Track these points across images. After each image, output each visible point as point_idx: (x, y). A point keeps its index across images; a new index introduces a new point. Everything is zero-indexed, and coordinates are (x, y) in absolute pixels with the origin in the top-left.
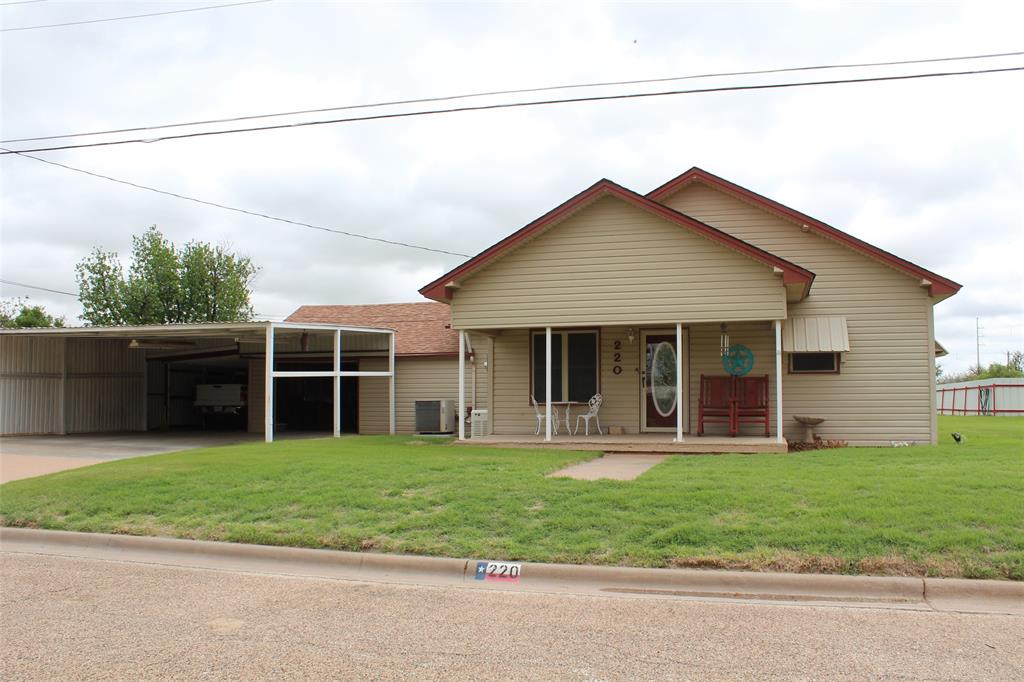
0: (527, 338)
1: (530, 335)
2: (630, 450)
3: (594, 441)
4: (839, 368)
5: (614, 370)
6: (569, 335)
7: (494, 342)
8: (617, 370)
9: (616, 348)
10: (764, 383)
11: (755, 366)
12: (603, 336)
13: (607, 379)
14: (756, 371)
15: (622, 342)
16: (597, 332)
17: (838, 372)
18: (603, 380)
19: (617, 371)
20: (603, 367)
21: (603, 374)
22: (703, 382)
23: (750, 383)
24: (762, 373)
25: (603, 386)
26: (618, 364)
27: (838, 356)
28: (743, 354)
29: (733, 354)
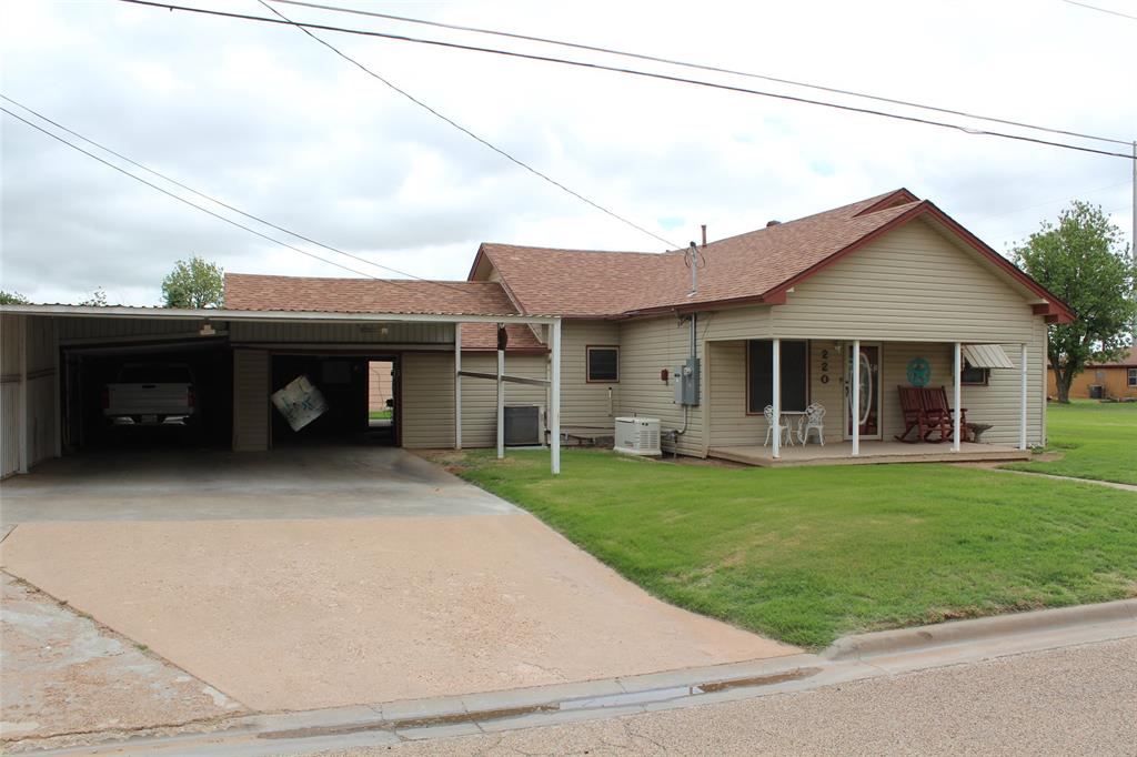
4: (987, 382)
5: (822, 379)
7: (709, 347)
9: (824, 357)
10: (942, 393)
11: (931, 377)
12: (813, 345)
13: (816, 388)
14: (931, 382)
15: (829, 351)
17: (987, 384)
18: (813, 389)
19: (825, 380)
20: (813, 376)
21: (813, 383)
22: (902, 392)
23: (933, 394)
24: (939, 384)
25: (813, 395)
26: (825, 373)
27: (987, 370)
28: (922, 366)
29: (915, 366)
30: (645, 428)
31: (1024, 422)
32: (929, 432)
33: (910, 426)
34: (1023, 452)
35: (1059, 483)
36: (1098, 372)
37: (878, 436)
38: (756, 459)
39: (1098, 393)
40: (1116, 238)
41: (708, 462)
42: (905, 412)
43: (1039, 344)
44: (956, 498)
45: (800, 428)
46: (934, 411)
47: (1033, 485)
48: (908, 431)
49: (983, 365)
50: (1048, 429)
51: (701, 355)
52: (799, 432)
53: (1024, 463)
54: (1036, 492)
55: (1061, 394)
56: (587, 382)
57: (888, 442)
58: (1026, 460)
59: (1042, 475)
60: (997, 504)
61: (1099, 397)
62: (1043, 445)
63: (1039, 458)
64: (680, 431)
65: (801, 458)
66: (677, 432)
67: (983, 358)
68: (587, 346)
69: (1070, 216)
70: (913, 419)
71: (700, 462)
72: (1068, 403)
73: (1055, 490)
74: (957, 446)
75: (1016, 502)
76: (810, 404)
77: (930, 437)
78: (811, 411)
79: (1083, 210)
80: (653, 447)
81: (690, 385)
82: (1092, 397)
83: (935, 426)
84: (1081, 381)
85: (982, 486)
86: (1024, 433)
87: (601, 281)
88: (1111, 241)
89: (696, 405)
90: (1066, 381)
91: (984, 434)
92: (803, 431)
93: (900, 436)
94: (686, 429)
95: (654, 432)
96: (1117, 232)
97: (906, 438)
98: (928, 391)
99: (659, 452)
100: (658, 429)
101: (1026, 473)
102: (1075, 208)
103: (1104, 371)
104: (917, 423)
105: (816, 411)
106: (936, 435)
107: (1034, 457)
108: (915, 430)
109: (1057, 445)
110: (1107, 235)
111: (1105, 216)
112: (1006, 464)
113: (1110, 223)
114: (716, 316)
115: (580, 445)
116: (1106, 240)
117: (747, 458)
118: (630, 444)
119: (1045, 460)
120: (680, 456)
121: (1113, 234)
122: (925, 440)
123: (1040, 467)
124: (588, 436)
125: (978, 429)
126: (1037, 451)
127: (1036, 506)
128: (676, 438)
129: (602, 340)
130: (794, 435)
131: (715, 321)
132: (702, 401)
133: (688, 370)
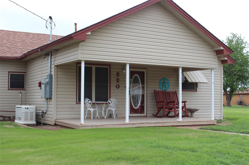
0: (75, 68)
1: (77, 66)
2: (164, 125)
3: (149, 122)
5: (116, 87)
6: (96, 68)
7: (57, 68)
8: (118, 86)
9: (117, 76)
10: (176, 94)
11: (170, 87)
12: (112, 70)
13: (113, 90)
14: (170, 89)
15: (120, 73)
16: (108, 67)
17: (196, 91)
18: (111, 91)
20: (112, 85)
21: (111, 88)
22: (156, 93)
23: (171, 94)
24: (174, 90)
25: (111, 94)
26: (118, 83)
27: (196, 84)
28: (166, 81)
29: (163, 81)
30: (27, 110)
31: (213, 108)
32: (169, 112)
33: (159, 109)
34: (212, 121)
35: (232, 136)
36: (240, 96)
37: (145, 114)
38: (73, 125)
39: (241, 103)
40: (246, 46)
41: (54, 127)
42: (157, 102)
43: (220, 71)
44: (167, 148)
45: (103, 110)
46: (171, 102)
47: (216, 137)
48: (159, 111)
49: (194, 81)
50: (224, 113)
51: (53, 73)
52: (103, 112)
53: (213, 126)
54: (219, 142)
55: (228, 104)
56: (9, 89)
57: (149, 117)
58: (214, 125)
59: (221, 132)
60: (193, 151)
61: (241, 105)
62: (222, 119)
63: (220, 124)
64: (45, 112)
65: (96, 124)
66: (43, 112)
67: (193, 77)
68: (9, 72)
69: (230, 38)
70: (161, 106)
71: (51, 127)
72: (231, 106)
73: (230, 141)
74: (180, 118)
75: (205, 149)
76: (110, 98)
77: (169, 115)
78: (110, 102)
79: (234, 36)
80: (31, 120)
81: (48, 88)
82: (238, 105)
83: (172, 109)
84: (235, 99)
85: (187, 139)
86: (213, 113)
87: (21, 44)
88: (245, 47)
89: (51, 98)
90: (230, 98)
91: (195, 113)
92: (105, 111)
93: (155, 114)
94: (47, 111)
95: (32, 113)
96: (247, 44)
97: (158, 115)
98: (169, 93)
99: (34, 122)
100: (34, 111)
101: (213, 131)
102: (232, 35)
103: (242, 95)
104: (162, 108)
105: (112, 101)
106: (172, 114)
107: (218, 124)
108: (162, 111)
109: (228, 119)
110: (243, 45)
111: (242, 38)
112: (204, 127)
113: (244, 41)
114: (59, 52)
115: (4, 120)
116: (243, 47)
117: (70, 124)
118: (20, 119)
119: (223, 125)
120: (45, 124)
121: (245, 45)
122: (167, 116)
123: (220, 128)
124: (9, 116)
125: (192, 111)
126: (219, 121)
127: (218, 152)
128: (42, 115)
129: (16, 69)
130: (100, 114)
131: (58, 55)
132: (53, 96)
133: (47, 80)
